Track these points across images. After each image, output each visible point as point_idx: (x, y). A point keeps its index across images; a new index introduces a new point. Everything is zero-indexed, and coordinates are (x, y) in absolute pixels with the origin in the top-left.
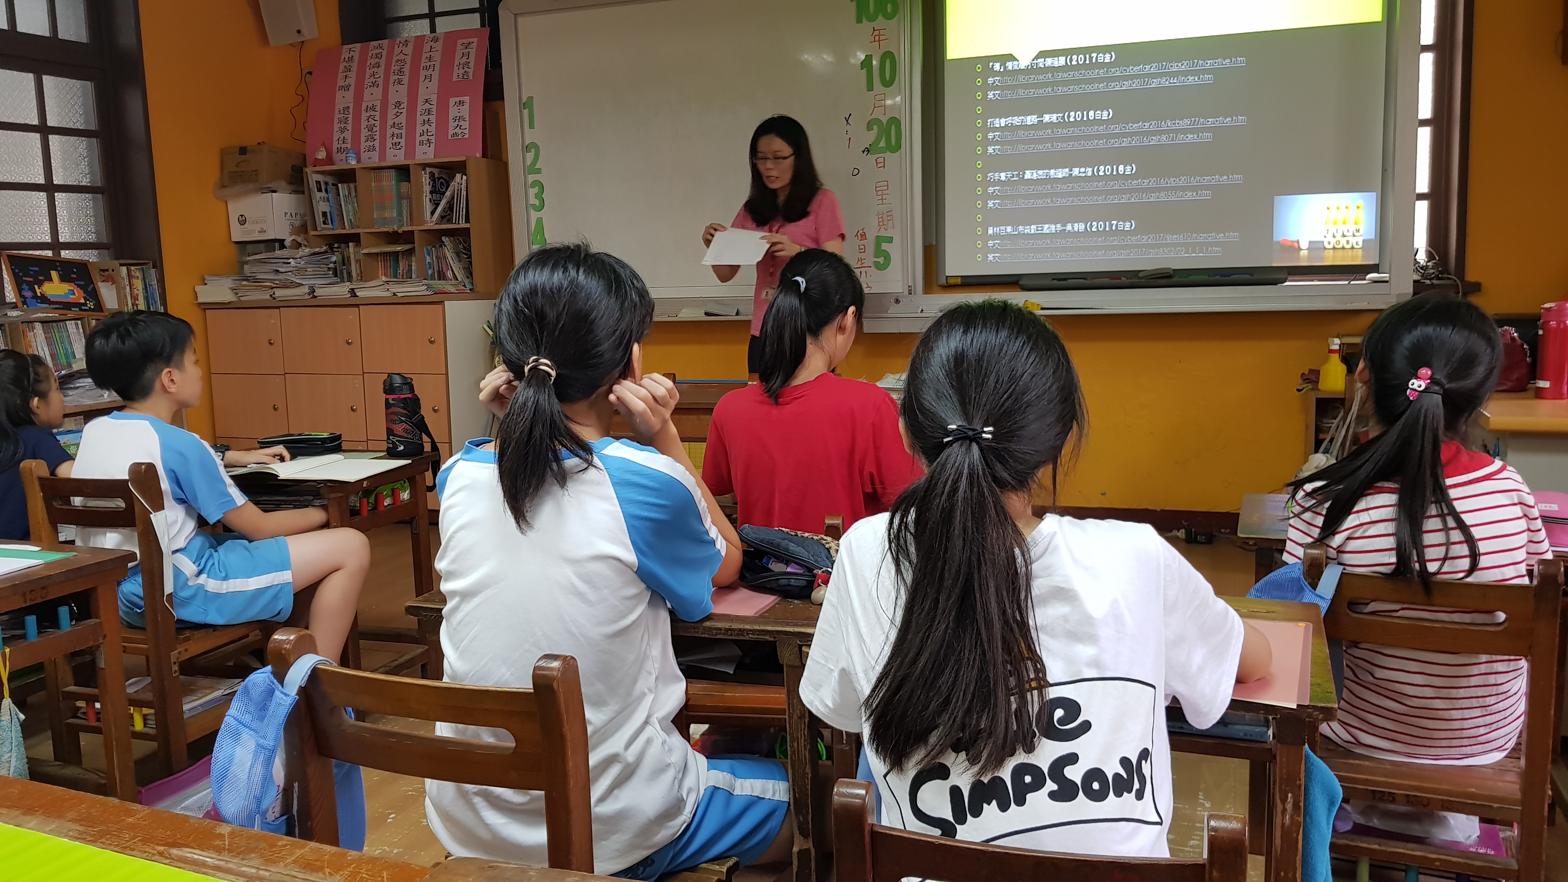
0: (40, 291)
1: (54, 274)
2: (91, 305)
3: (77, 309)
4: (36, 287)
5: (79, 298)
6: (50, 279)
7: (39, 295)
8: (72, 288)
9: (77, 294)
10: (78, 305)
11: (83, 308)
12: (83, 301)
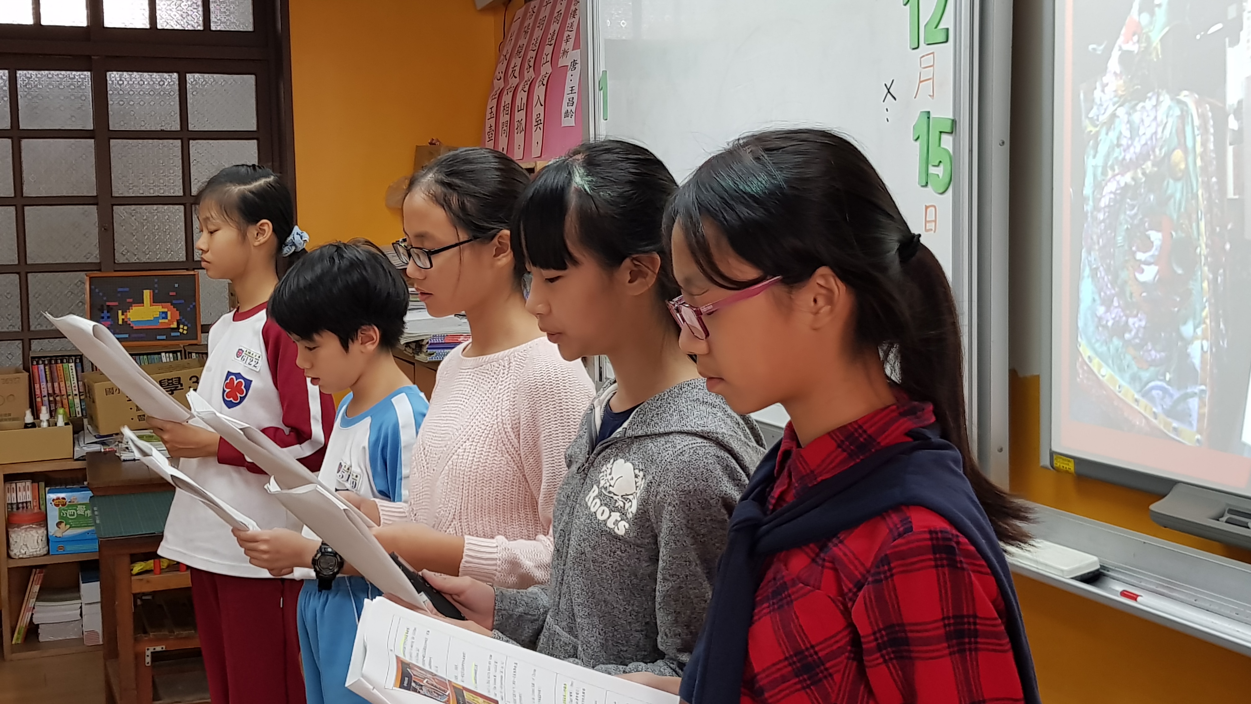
0: (123, 317)
1: (147, 294)
2: (183, 329)
3: (164, 337)
4: (120, 312)
5: (171, 322)
6: (141, 302)
7: (120, 322)
8: (166, 310)
9: (169, 318)
10: (167, 331)
11: (173, 334)
12: (175, 325)
